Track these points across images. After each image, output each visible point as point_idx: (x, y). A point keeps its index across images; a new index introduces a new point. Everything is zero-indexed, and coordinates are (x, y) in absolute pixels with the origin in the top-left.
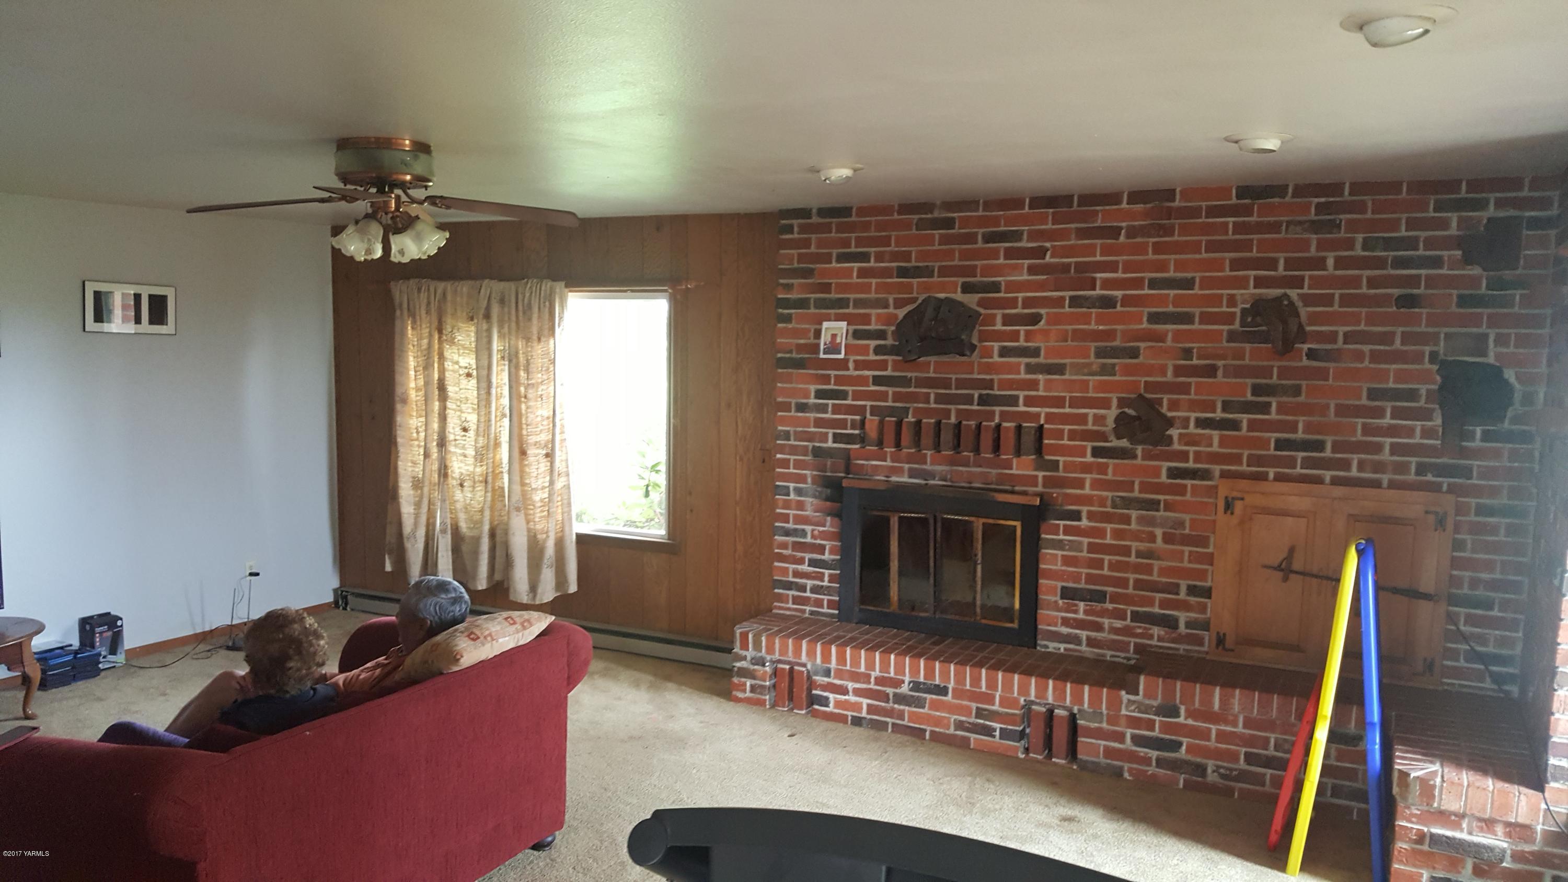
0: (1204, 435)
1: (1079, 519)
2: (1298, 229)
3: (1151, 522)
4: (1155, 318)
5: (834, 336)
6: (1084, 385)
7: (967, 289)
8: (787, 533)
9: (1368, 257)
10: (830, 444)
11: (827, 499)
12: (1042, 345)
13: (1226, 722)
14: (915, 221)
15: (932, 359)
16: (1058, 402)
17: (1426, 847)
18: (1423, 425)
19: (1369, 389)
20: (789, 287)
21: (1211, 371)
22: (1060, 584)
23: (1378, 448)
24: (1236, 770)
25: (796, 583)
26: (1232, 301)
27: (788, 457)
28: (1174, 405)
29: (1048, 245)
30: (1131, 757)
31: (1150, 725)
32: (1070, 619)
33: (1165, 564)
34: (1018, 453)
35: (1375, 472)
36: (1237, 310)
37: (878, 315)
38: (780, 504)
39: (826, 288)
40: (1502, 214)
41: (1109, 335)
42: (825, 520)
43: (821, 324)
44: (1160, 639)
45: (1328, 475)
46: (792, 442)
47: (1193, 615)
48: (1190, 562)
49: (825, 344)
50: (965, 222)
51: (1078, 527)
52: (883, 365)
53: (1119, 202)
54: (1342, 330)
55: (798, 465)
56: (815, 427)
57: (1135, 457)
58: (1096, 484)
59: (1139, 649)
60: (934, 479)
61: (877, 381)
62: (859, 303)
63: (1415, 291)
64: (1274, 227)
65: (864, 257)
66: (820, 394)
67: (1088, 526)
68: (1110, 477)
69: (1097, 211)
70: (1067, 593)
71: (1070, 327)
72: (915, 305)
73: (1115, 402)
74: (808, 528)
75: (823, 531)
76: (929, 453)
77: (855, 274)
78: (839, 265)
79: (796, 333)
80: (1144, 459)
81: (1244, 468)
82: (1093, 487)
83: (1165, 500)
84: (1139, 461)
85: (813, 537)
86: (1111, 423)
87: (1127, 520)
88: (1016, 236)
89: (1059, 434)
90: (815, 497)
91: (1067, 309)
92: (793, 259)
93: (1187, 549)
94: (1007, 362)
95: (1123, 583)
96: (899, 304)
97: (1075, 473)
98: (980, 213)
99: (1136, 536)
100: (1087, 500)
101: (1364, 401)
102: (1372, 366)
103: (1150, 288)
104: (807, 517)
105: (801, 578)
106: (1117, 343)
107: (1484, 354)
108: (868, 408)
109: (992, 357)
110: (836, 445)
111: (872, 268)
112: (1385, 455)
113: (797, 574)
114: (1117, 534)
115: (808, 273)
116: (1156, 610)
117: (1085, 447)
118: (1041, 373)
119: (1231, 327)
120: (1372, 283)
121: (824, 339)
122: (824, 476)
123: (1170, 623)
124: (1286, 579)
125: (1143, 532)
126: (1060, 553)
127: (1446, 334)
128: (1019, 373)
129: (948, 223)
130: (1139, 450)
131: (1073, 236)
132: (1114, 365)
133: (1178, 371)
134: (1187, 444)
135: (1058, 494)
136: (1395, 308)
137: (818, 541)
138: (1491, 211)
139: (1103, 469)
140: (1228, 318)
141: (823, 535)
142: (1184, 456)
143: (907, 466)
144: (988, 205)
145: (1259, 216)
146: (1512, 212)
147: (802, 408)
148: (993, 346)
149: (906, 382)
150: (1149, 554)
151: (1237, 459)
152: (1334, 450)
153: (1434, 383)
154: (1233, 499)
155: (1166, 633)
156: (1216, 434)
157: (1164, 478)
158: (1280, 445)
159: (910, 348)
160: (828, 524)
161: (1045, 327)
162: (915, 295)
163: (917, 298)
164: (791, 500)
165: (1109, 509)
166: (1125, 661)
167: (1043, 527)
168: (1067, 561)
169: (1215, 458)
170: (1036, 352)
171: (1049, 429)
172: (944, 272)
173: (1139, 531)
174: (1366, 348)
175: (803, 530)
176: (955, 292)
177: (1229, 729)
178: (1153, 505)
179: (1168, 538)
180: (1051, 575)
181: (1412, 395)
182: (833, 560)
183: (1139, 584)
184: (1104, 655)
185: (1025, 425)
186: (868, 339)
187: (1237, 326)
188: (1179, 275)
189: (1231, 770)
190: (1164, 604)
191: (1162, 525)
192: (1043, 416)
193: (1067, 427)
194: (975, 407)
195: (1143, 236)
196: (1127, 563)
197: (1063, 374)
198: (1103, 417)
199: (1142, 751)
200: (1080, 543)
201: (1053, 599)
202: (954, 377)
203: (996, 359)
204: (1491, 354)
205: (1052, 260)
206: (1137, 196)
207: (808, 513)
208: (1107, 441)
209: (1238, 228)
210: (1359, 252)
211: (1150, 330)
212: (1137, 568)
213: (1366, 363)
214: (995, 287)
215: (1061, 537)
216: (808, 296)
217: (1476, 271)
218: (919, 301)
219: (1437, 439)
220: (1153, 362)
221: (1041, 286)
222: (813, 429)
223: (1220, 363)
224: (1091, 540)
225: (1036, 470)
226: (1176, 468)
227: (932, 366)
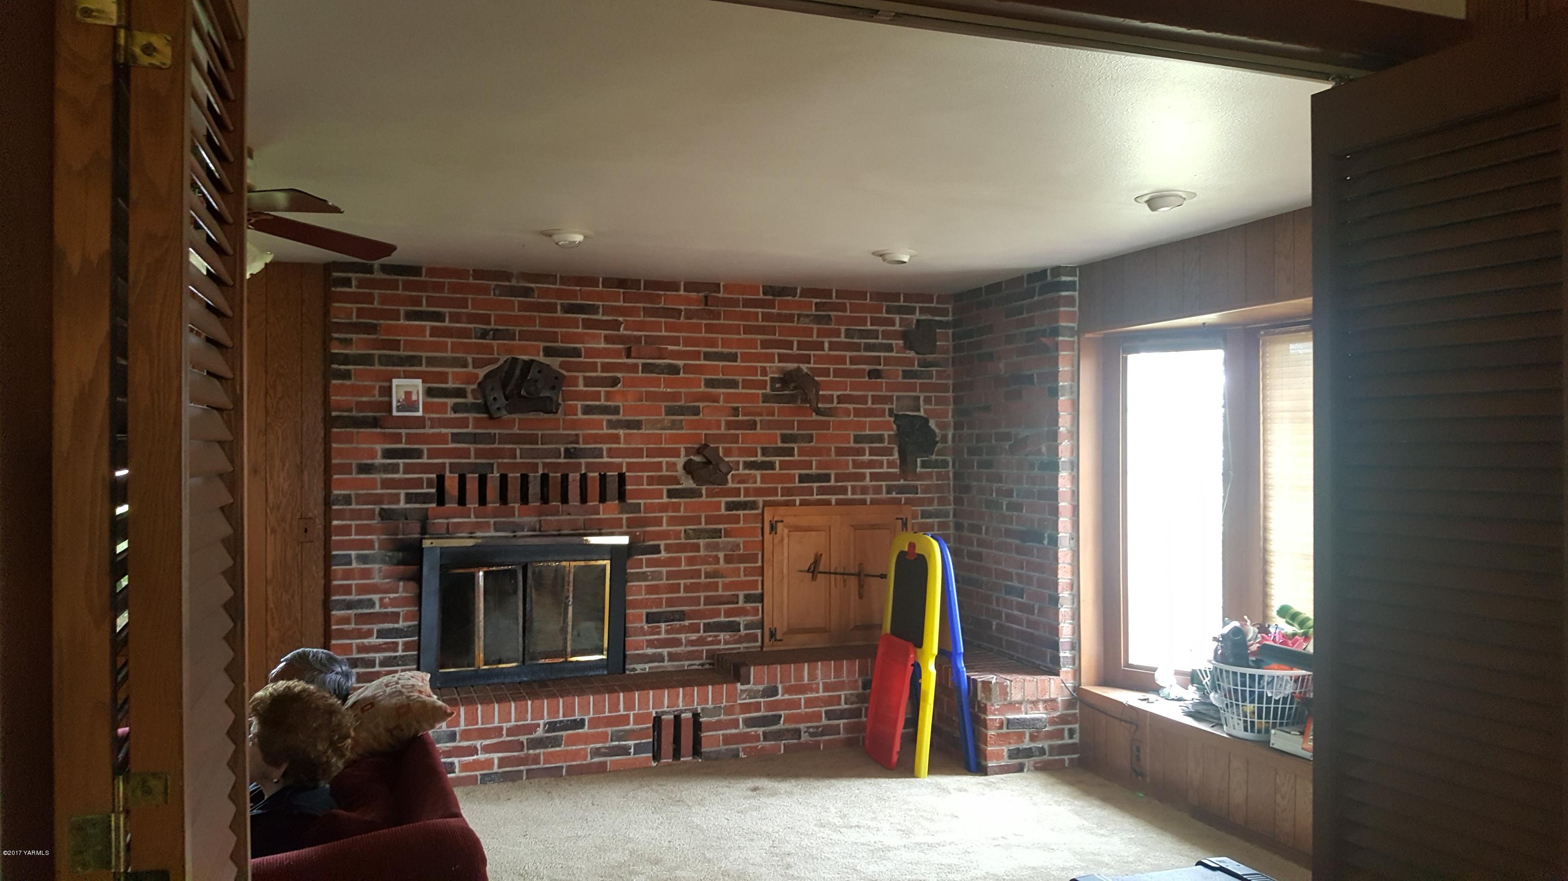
0: (750, 474)
1: (659, 552)
2: (807, 320)
3: (716, 547)
4: (710, 383)
5: (408, 394)
6: (658, 438)
7: (548, 352)
8: (349, 605)
9: (849, 342)
10: (402, 505)
11: (400, 563)
12: (620, 404)
13: (812, 690)
14: (492, 287)
15: (516, 416)
16: (638, 453)
17: (1005, 730)
18: (888, 460)
19: (854, 435)
20: (347, 342)
21: (752, 425)
22: (644, 611)
23: (861, 477)
24: (820, 727)
25: (362, 659)
26: (764, 372)
27: (348, 522)
28: (728, 452)
29: (621, 319)
30: (745, 738)
31: (757, 707)
32: (653, 640)
33: (727, 580)
34: (603, 499)
35: (862, 494)
36: (768, 378)
37: (454, 373)
38: (340, 575)
39: (395, 345)
40: (923, 317)
41: (675, 397)
42: (398, 587)
43: (391, 382)
44: (726, 643)
45: (833, 498)
46: (353, 506)
47: (749, 618)
48: (745, 575)
49: (398, 401)
50: (545, 293)
51: (659, 559)
52: (464, 423)
53: (678, 290)
54: (836, 393)
55: (360, 530)
56: (382, 488)
57: (700, 496)
58: (672, 521)
59: (711, 655)
60: (523, 530)
61: (456, 438)
62: (431, 361)
63: (878, 367)
64: (790, 318)
65: (439, 317)
66: (388, 454)
67: (666, 557)
68: (682, 514)
69: (661, 295)
70: (651, 618)
71: (644, 389)
72: (496, 366)
73: (683, 452)
74: (376, 597)
75: (395, 598)
76: (517, 505)
77: (428, 333)
78: (407, 323)
79: (355, 390)
80: (707, 497)
81: (779, 498)
82: (669, 524)
83: (725, 529)
84: (704, 499)
85: (382, 605)
86: (680, 467)
87: (696, 548)
88: (593, 309)
89: (639, 480)
90: (384, 562)
91: (640, 374)
92: (352, 313)
93: (742, 566)
94: (591, 419)
95: (696, 601)
96: (478, 364)
97: (655, 513)
98: (558, 286)
99: (705, 560)
100: (664, 535)
101: (852, 444)
102: (855, 419)
103: (705, 359)
104: (374, 585)
105: (368, 652)
106: (682, 403)
107: (919, 410)
108: (447, 465)
109: (577, 415)
110: (408, 506)
111: (447, 328)
112: (867, 482)
113: (362, 649)
114: (691, 561)
115: (371, 329)
116: (722, 619)
117: (661, 490)
118: (622, 428)
119: (764, 391)
120: (853, 361)
121: (397, 396)
122: (396, 539)
123: (733, 627)
124: (814, 578)
125: (710, 556)
126: (643, 584)
127: (897, 396)
128: (602, 429)
129: (527, 292)
130: (704, 489)
131: (642, 314)
132: (681, 421)
133: (729, 425)
134: (739, 483)
135: (640, 532)
136: (867, 379)
137: (390, 610)
138: (917, 316)
139: (676, 507)
140: (763, 385)
141: (394, 603)
142: (737, 492)
143: (492, 521)
144: (565, 280)
145: (779, 309)
146: (929, 317)
147: (365, 469)
148: (576, 405)
149: (491, 438)
150: (715, 574)
151: (774, 492)
152: (837, 481)
153: (892, 430)
154: (776, 522)
155: (731, 636)
156: (758, 473)
157: (723, 511)
158: (803, 479)
159: (497, 406)
160: (401, 589)
161: (622, 389)
162: (496, 356)
163: (498, 359)
164: (353, 569)
165: (683, 541)
166: (700, 667)
167: (629, 563)
168: (651, 590)
169: (759, 492)
170: (616, 411)
171: (630, 476)
172: (524, 336)
173: (706, 556)
174: (851, 406)
175: (370, 600)
176: (538, 355)
177: (814, 695)
178: (717, 533)
179: (728, 560)
180: (637, 604)
181: (880, 439)
182: (409, 627)
183: (708, 600)
184: (683, 666)
185: (609, 474)
186: (446, 397)
187: (768, 391)
188: (726, 350)
189: (817, 727)
190: (728, 613)
191: (723, 549)
192: (624, 465)
193: (646, 474)
194: (562, 460)
195: (698, 318)
196: (699, 583)
197: (640, 428)
198: (675, 464)
199: (752, 730)
200: (661, 572)
201: (638, 625)
202: (540, 433)
203: (580, 416)
204: (922, 410)
205: (626, 332)
206: (691, 286)
207: (376, 580)
208: (679, 484)
209: (766, 317)
210: (843, 339)
211: (707, 392)
212: (707, 587)
213: (852, 417)
214: (576, 353)
215: (645, 569)
216: (371, 352)
217: (912, 354)
218: (501, 362)
219: (896, 468)
220: (710, 418)
221: (617, 354)
222: (379, 491)
223: (758, 419)
224: (669, 569)
225: (621, 513)
226: (733, 502)
227: (516, 423)
